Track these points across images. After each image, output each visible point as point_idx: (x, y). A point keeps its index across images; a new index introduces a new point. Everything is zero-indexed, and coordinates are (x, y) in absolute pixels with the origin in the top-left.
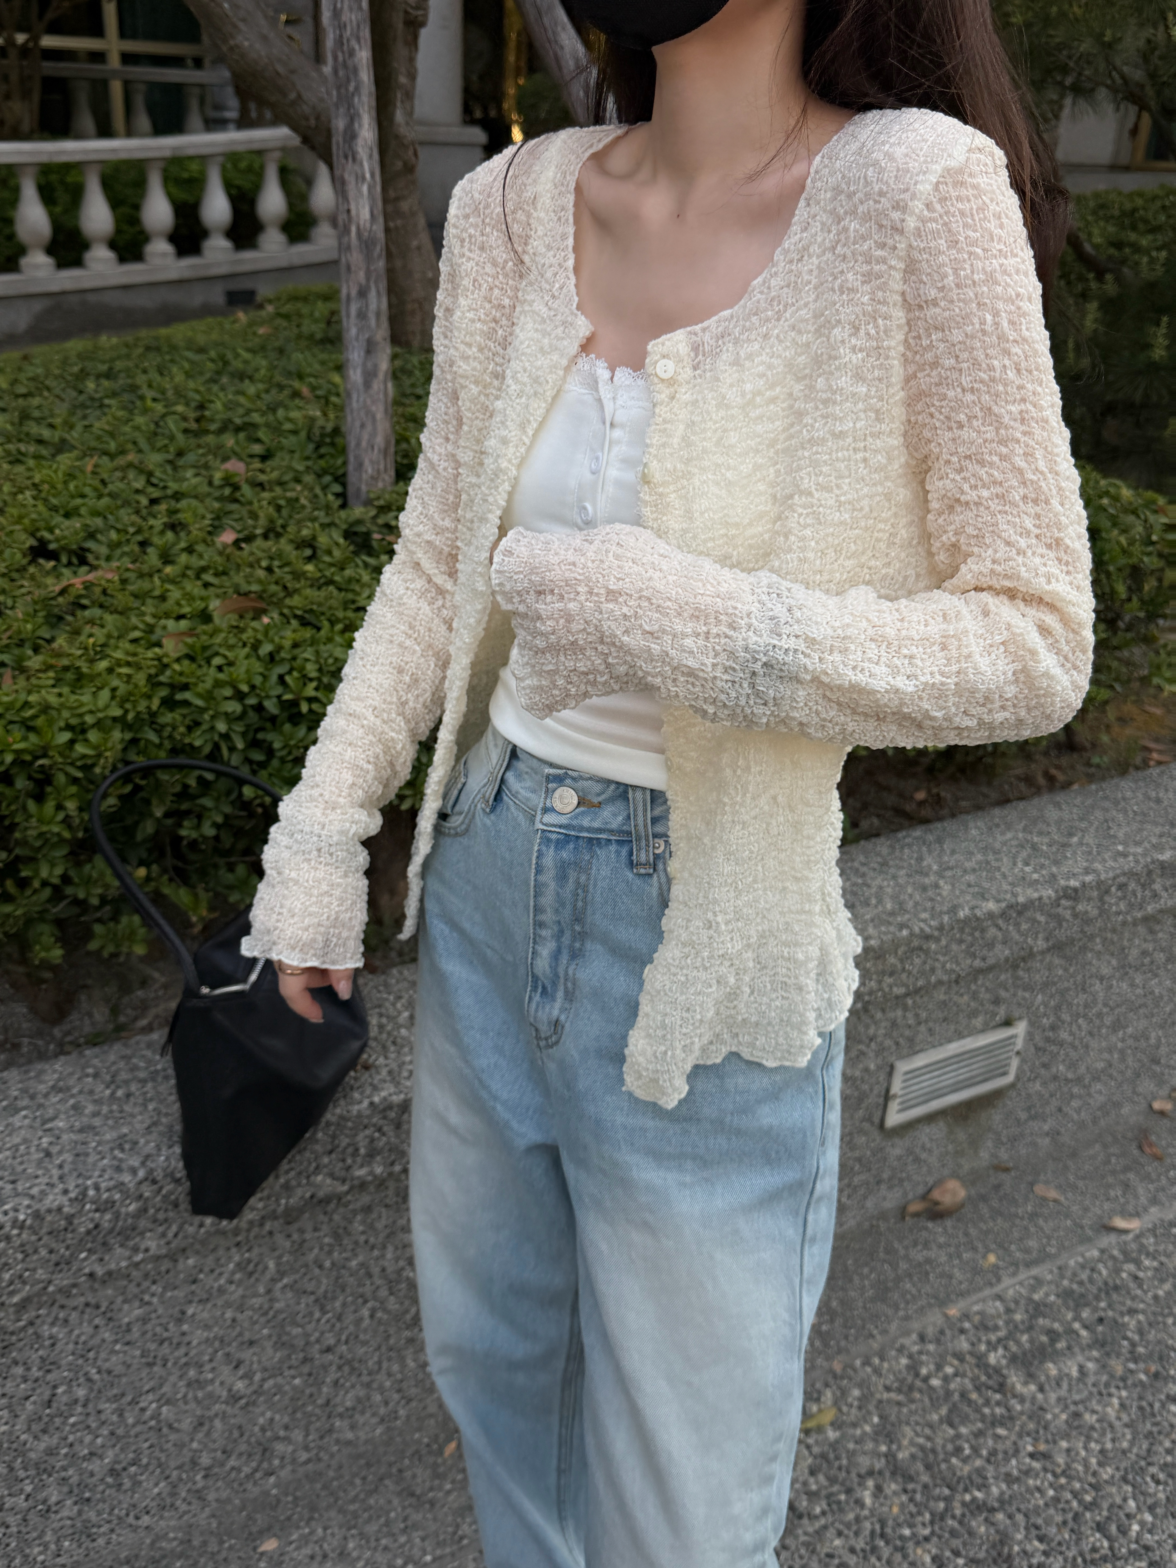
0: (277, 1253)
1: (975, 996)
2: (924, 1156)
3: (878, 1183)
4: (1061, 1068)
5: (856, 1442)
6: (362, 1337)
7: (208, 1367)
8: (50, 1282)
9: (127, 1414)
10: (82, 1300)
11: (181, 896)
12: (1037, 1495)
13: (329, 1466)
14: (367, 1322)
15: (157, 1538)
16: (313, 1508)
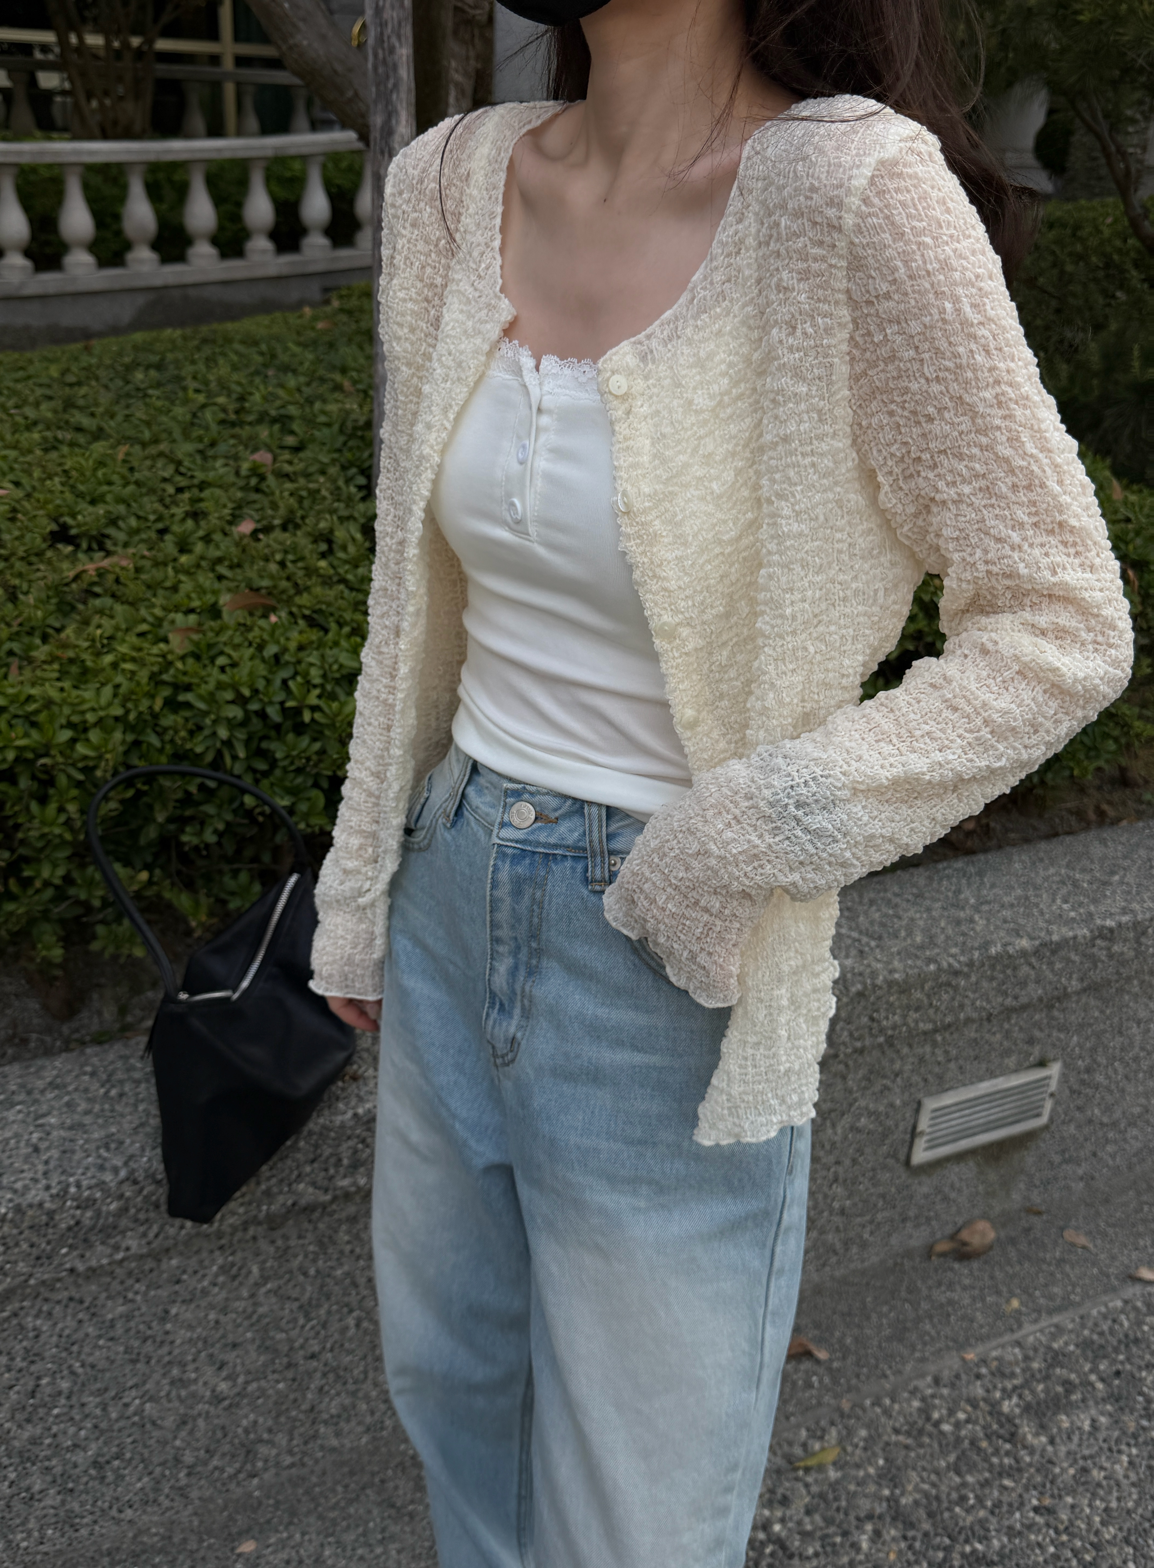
0: (261, 1258)
1: (1007, 1035)
2: (953, 1195)
3: (904, 1220)
4: (1096, 1111)
5: (858, 1484)
6: (347, 1345)
7: (191, 1367)
8: (31, 1275)
9: (110, 1409)
10: (66, 1294)
11: (183, 901)
12: (1038, 1551)
13: (312, 1472)
14: (352, 1331)
15: (140, 1532)
16: (293, 1513)
